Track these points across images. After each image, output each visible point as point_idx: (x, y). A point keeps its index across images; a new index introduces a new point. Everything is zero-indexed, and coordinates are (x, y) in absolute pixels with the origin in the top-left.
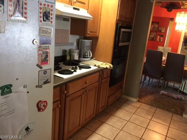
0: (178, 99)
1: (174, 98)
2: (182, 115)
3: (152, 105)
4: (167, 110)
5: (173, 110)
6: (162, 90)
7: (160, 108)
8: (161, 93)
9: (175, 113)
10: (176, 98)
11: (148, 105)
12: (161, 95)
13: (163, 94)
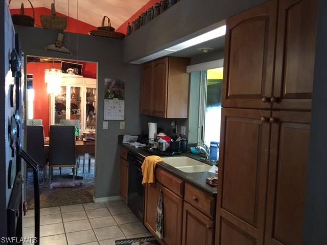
0: (76, 186)
1: (72, 187)
2: (93, 201)
3: (51, 206)
4: (74, 203)
5: (80, 200)
6: (51, 183)
7: (63, 205)
8: (51, 188)
9: (84, 203)
10: (73, 185)
11: (46, 207)
12: (52, 189)
13: (54, 188)
